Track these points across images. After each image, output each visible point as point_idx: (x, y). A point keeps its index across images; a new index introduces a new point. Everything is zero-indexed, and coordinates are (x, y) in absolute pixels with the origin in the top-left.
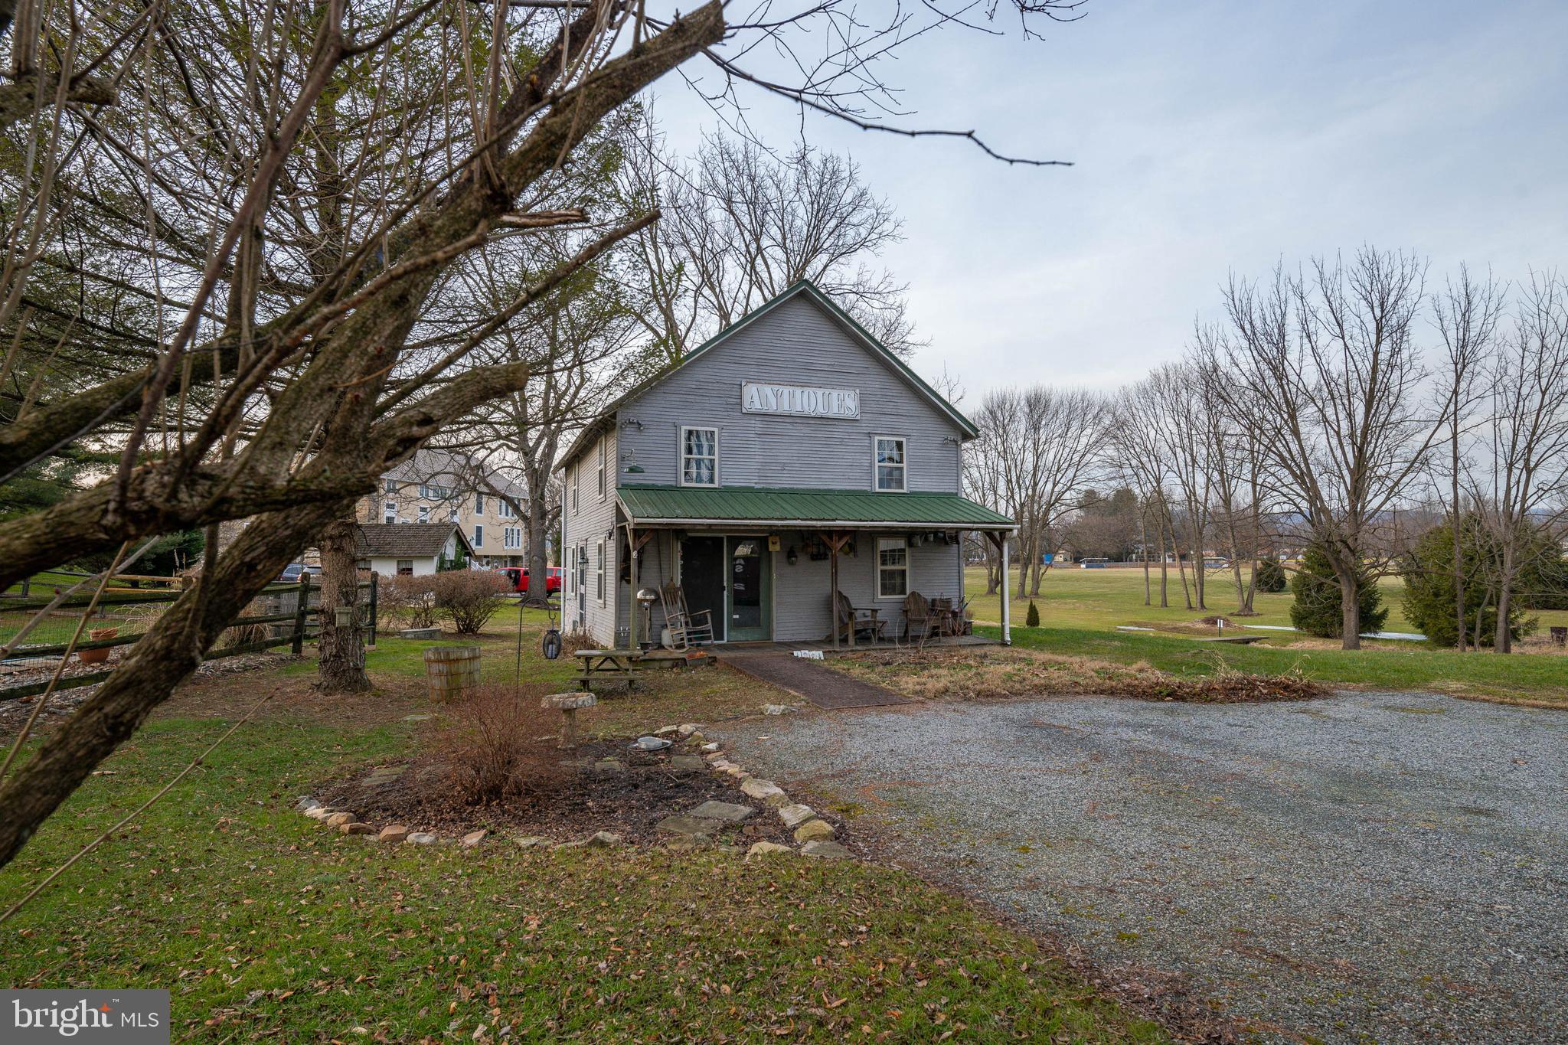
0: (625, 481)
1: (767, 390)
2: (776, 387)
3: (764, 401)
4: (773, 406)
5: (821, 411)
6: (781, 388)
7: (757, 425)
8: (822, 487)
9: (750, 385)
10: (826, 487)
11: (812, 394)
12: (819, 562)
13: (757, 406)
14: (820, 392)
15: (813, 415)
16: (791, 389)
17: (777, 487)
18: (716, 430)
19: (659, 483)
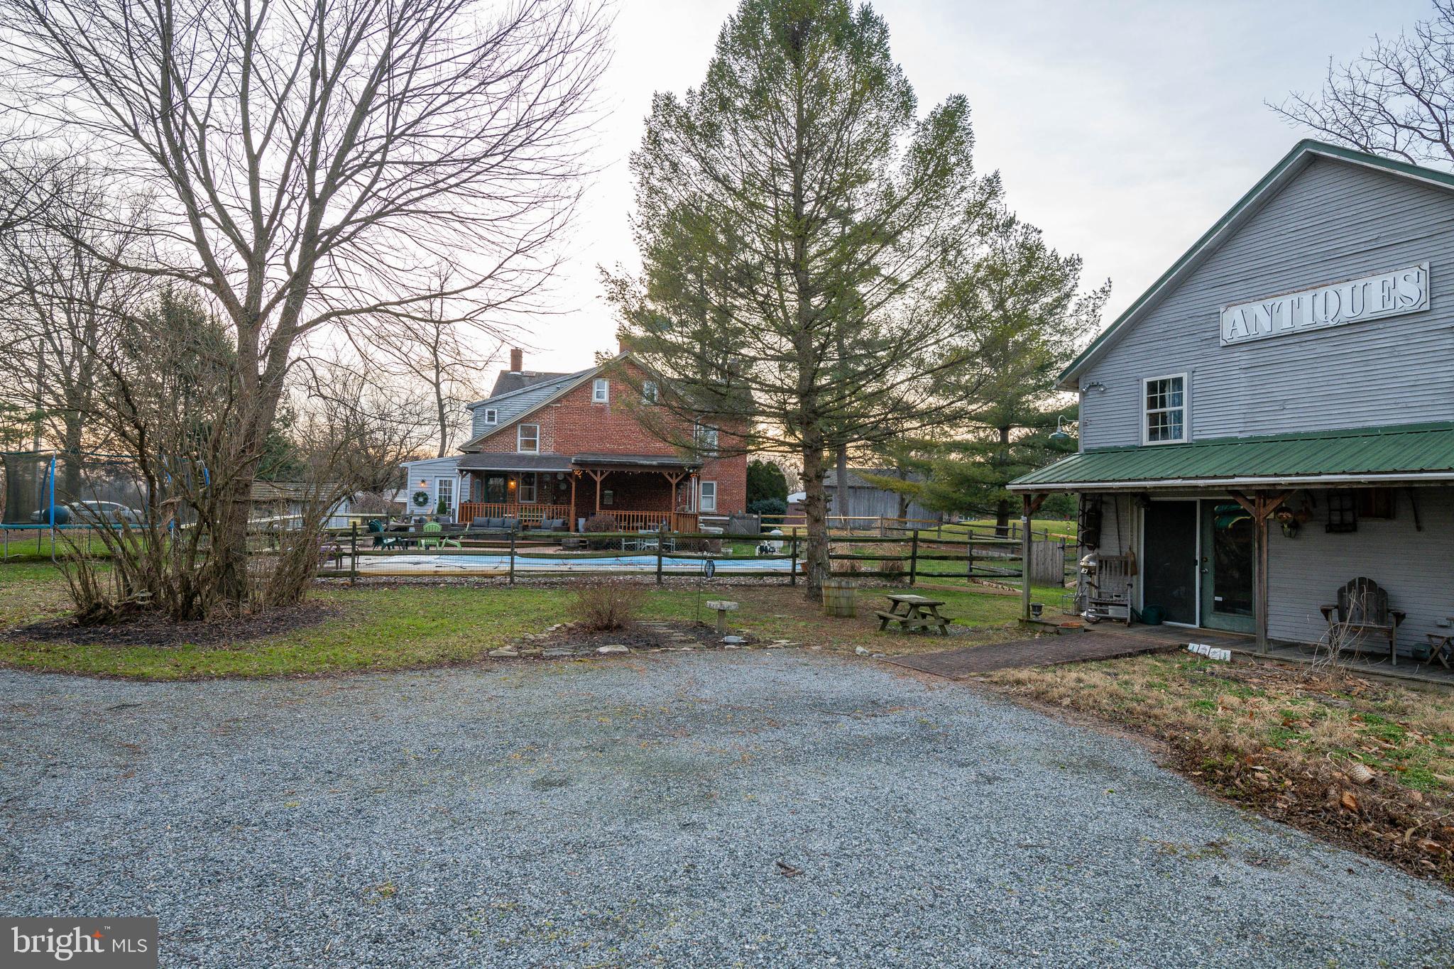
0: (1087, 446)
1: (1257, 308)
2: (1269, 302)
3: (1251, 323)
4: (1265, 326)
5: (1347, 314)
6: (1277, 301)
7: (1243, 356)
8: (1351, 426)
9: (1231, 309)
10: (1360, 425)
11: (1332, 296)
12: (1346, 537)
13: (1241, 333)
14: (1346, 289)
15: (1332, 324)
16: (1295, 297)
17: (1272, 433)
18: (1185, 376)
19: (1121, 445)
